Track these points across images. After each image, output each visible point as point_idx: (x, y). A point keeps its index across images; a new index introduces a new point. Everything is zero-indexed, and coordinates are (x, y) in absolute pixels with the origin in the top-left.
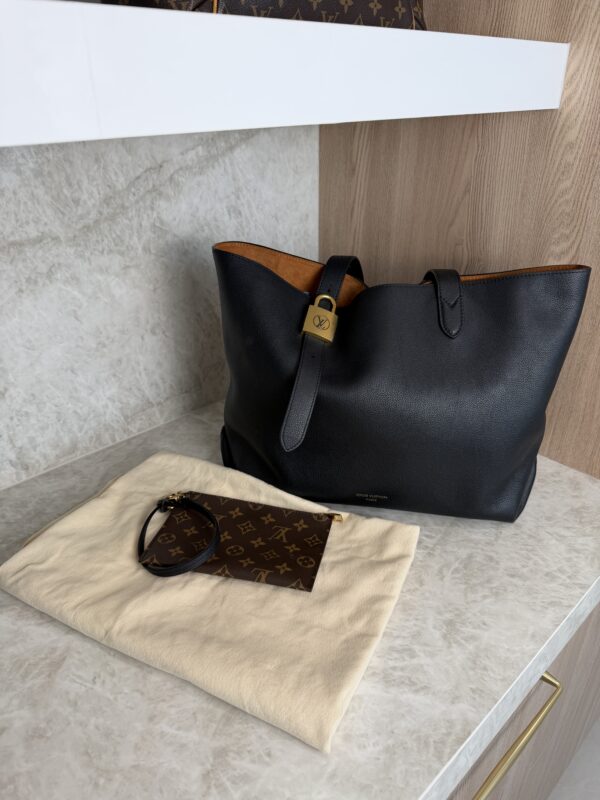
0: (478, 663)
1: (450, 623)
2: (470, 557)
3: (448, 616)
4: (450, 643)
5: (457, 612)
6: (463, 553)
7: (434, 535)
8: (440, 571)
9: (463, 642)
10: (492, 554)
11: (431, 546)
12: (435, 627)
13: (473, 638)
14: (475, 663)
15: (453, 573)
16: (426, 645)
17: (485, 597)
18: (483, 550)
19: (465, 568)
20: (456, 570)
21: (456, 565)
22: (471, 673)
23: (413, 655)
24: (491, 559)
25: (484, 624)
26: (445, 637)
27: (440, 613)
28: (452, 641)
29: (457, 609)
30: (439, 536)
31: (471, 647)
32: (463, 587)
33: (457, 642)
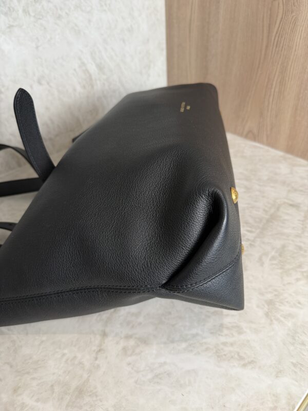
0: (297, 338)
1: (270, 303)
2: (284, 247)
3: (269, 296)
4: (271, 320)
5: (276, 293)
6: (278, 243)
7: (253, 230)
8: (260, 259)
9: (282, 319)
10: (302, 245)
11: (252, 239)
12: (258, 306)
13: (290, 316)
14: (294, 339)
15: (270, 260)
16: (251, 322)
17: (298, 280)
18: (293, 241)
19: (280, 255)
20: (273, 258)
21: (273, 253)
22: (292, 348)
23: (240, 332)
24: (300, 248)
25: (299, 303)
26: (267, 315)
27: (262, 294)
28: (273, 318)
29: (276, 290)
30: (258, 231)
31: (289, 324)
32: (280, 271)
33: (277, 320)
